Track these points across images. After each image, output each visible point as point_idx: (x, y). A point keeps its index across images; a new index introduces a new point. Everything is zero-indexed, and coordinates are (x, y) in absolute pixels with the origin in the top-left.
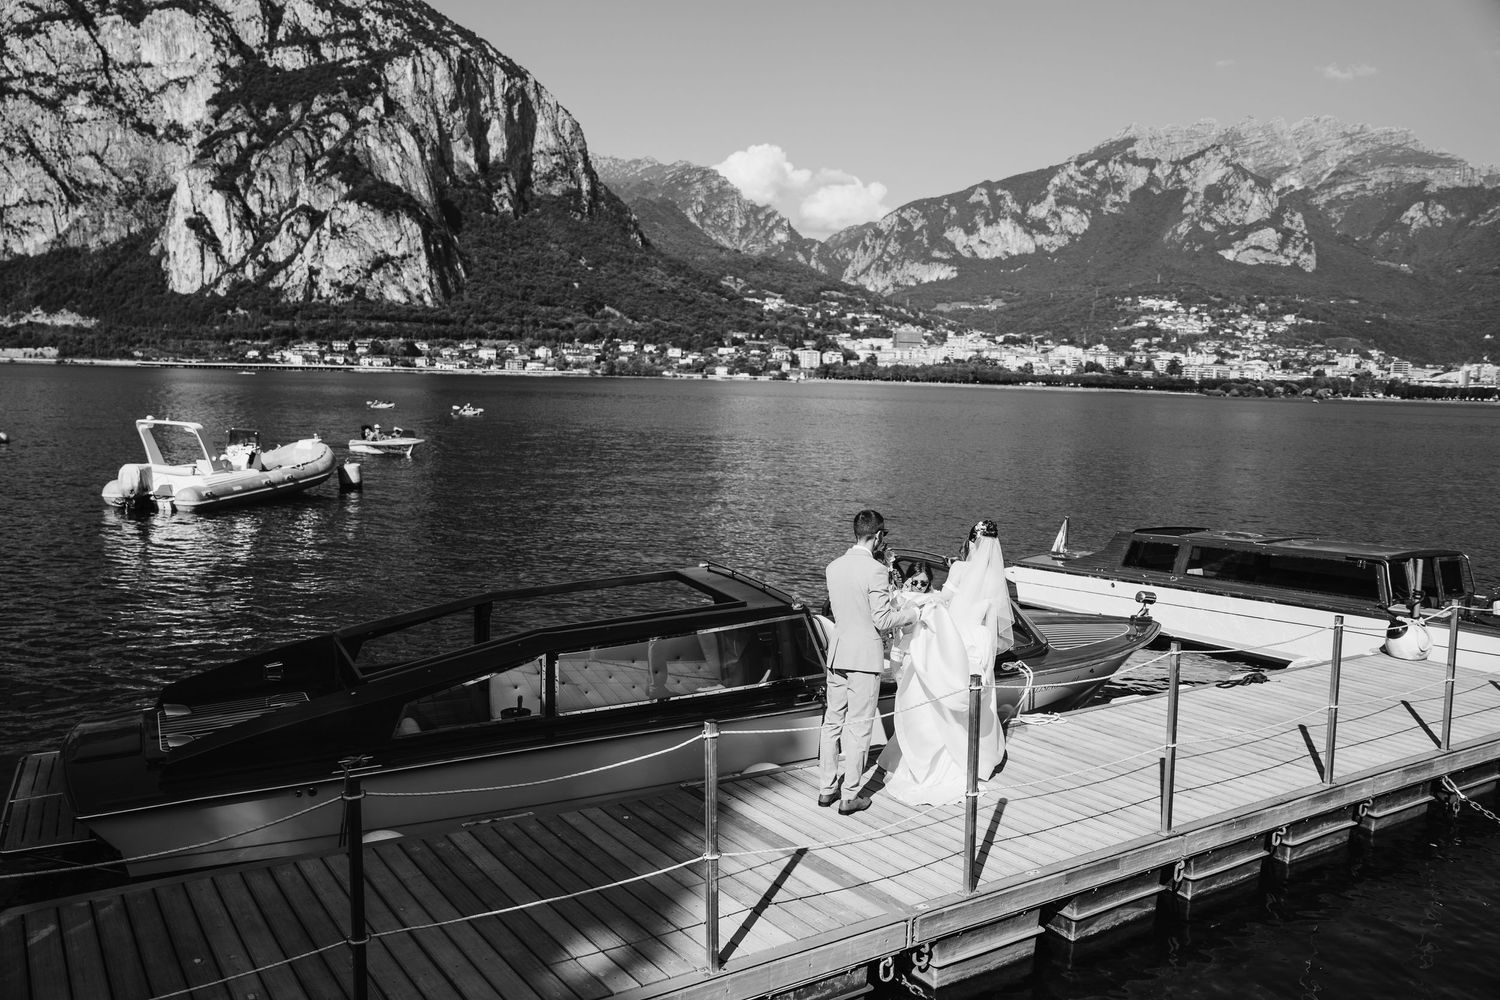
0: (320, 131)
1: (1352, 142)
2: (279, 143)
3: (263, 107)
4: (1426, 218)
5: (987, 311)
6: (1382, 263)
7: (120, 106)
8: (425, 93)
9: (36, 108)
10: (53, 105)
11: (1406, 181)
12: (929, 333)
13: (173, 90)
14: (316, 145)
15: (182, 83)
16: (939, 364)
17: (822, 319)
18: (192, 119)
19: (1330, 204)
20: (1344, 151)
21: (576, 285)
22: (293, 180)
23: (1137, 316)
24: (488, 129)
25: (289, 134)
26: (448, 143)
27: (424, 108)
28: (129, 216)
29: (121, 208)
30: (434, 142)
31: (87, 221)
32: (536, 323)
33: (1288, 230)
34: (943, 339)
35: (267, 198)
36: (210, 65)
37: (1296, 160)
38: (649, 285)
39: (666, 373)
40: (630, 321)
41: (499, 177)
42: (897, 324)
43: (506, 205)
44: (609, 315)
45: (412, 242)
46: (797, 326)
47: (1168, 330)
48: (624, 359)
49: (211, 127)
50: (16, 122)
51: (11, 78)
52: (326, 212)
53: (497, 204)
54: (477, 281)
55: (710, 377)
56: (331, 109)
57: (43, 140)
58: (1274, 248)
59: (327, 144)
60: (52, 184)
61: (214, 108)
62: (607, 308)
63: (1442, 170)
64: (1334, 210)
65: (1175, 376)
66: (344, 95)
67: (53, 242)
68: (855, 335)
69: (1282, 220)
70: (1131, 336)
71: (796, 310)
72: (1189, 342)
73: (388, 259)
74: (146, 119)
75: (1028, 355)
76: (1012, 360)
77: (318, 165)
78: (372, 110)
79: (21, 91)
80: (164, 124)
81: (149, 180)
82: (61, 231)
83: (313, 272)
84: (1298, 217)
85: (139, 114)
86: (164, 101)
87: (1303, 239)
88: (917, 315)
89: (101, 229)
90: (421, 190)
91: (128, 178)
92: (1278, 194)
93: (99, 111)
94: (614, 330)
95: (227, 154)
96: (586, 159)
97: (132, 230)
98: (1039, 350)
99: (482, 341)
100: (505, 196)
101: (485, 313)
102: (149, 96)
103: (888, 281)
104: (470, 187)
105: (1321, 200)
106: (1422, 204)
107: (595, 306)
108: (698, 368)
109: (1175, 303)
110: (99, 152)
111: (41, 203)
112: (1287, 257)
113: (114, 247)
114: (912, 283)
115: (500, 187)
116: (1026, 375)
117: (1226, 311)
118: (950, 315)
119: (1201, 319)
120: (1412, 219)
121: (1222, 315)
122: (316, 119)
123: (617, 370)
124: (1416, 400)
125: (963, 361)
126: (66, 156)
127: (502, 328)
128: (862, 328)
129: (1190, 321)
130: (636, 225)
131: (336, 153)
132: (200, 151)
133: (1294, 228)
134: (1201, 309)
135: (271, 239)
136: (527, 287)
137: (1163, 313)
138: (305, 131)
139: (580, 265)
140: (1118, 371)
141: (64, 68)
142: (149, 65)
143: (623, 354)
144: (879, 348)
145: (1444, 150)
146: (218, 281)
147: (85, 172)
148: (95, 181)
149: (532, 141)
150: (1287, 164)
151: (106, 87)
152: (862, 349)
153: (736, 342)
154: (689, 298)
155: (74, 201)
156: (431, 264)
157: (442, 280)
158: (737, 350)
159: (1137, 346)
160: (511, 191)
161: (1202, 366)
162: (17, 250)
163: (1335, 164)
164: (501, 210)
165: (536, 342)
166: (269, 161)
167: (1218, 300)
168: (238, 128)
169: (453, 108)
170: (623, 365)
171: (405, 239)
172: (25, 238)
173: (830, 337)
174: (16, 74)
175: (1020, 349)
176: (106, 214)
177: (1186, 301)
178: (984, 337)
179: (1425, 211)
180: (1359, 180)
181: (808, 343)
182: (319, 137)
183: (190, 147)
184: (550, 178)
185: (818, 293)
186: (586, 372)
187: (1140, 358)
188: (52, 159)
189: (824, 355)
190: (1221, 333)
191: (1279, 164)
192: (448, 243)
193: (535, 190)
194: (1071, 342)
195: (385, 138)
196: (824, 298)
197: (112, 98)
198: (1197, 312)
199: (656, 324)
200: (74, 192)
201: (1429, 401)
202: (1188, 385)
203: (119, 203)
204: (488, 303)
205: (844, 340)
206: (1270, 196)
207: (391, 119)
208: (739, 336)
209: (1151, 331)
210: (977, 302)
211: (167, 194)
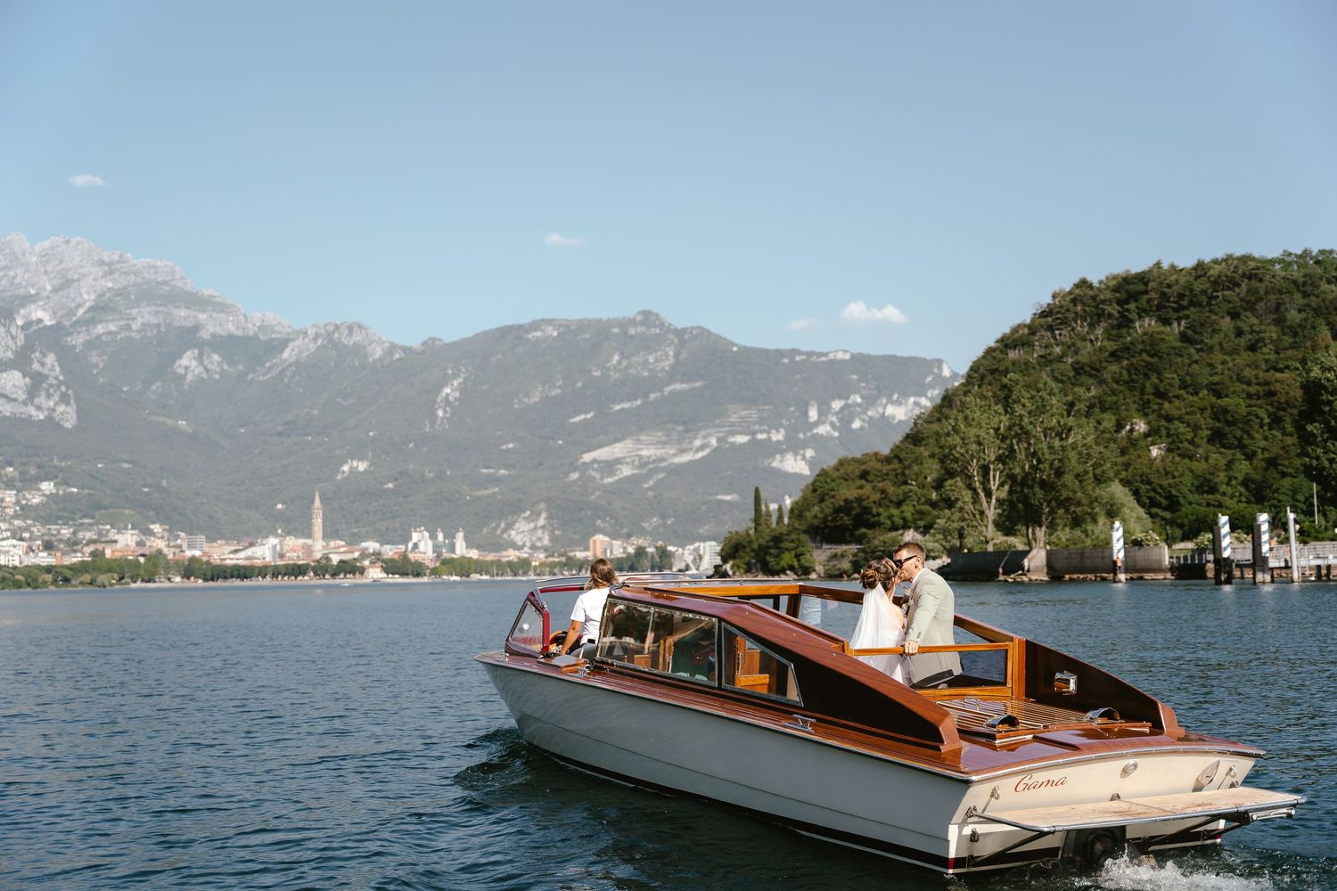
1: (111, 272)
4: (201, 369)
6: (155, 419)
11: (176, 324)
19: (89, 345)
20: (103, 282)
33: (39, 374)
37: (44, 288)
58: (22, 396)
63: (214, 314)
64: (94, 353)
69: (31, 362)
84: (51, 359)
87: (58, 387)
92: (23, 328)
105: (78, 340)
106: (196, 351)
112: (39, 408)
120: (187, 368)
124: (220, 583)
133: (46, 371)
145: (214, 293)
150: (33, 292)
163: (93, 297)
179: (200, 359)
180: (122, 319)
191: (21, 291)
201: (237, 583)
206: (13, 330)
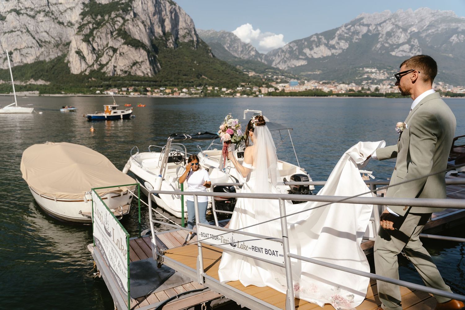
0: (114, 23)
1: (434, 16)
2: (102, 26)
3: (96, 16)
4: (458, 39)
5: (316, 74)
6: (443, 54)
7: (53, 16)
8: (145, 10)
9: (29, 18)
10: (33, 17)
11: (451, 28)
12: (299, 81)
13: (69, 11)
14: (113, 28)
15: (71, 9)
16: (304, 91)
17: (267, 78)
18: (75, 20)
19: (426, 36)
20: (431, 18)
21: (194, 69)
22: (107, 38)
23: (364, 74)
24: (165, 21)
25: (105, 24)
26: (153, 26)
27: (145, 15)
28: (58, 50)
29: (55, 48)
30: (149, 26)
31: (45, 52)
32: (182, 81)
33: (413, 45)
34: (303, 83)
35: (99, 44)
36: (79, 3)
37: (416, 22)
38: (215, 69)
39: (222, 96)
40: (210, 80)
41: (169, 37)
42: (289, 79)
43: (172, 45)
44: (204, 79)
45: (144, 57)
46: (260, 80)
47: (374, 78)
48: (209, 92)
49: (81, 22)
50: (23, 23)
51: (21, 9)
52: (118, 48)
53: (169, 45)
54: (164, 69)
55: (235, 96)
56: (117, 16)
57: (31, 28)
58: (408, 50)
59: (116, 27)
60: (34, 41)
61: (82, 16)
62: (203, 76)
63: (463, 24)
64: (428, 38)
65: (377, 92)
66: (121, 12)
67: (35, 59)
68: (277, 83)
69: (411, 42)
70: (362, 80)
71: (259, 76)
72: (380, 81)
73: (137, 62)
74: (61, 20)
75: (330, 87)
76: (326, 89)
77: (114, 34)
78: (130, 16)
79: (24, 13)
80: (67, 22)
81: (63, 39)
82: (37, 56)
83: (115, 67)
84: (416, 41)
85: (59, 19)
86: (66, 15)
87: (418, 47)
88: (295, 76)
89: (49, 55)
90: (146, 41)
91: (56, 39)
92: (410, 33)
93: (47, 18)
94: (205, 83)
95: (86, 31)
96: (195, 30)
97: (59, 55)
98: (333, 86)
99: (166, 87)
100: (171, 43)
101: (167, 78)
102: (62, 13)
103: (286, 66)
104: (160, 40)
105: (424, 35)
106: (457, 35)
107: (199, 76)
108: (231, 94)
109: (376, 69)
110: (48, 31)
111: (31, 47)
112: (412, 53)
113: (53, 60)
114: (293, 66)
115: (169, 40)
116: (330, 93)
117: (392, 71)
118: (305, 76)
119: (384, 74)
120: (453, 40)
121: (391, 73)
122: (113, 19)
123: (207, 95)
124: (455, 98)
125: (311, 90)
126: (38, 33)
127: (172, 83)
128: (279, 81)
129: (381, 75)
130: (211, 51)
131: (120, 30)
132: (78, 30)
133: (414, 44)
134: (384, 71)
135: (101, 57)
136: (179, 70)
137: (372, 73)
138: (110, 23)
139: (194, 63)
140: (359, 91)
141: (36, 5)
142: (61, 4)
143: (209, 90)
144: (285, 87)
145: (463, 17)
146: (86, 70)
147: (43, 37)
148: (47, 40)
149: (178, 25)
150: (413, 23)
151: (48, 11)
152: (280, 87)
153: (242, 86)
154: (227, 73)
155: (41, 46)
156: (150, 64)
157: (154, 69)
158: (243, 88)
159: (364, 84)
160: (173, 41)
161: (386, 89)
162: (25, 62)
163: (428, 23)
164: (170, 47)
165: (183, 87)
166: (99, 33)
167: (390, 68)
168: (89, 22)
169: (154, 15)
170: (209, 94)
171: (142, 56)
172: (27, 58)
173: (270, 84)
174: (23, 8)
175: (328, 86)
176: (51, 50)
177: (379, 69)
178: (316, 82)
179: (458, 37)
180: (436, 28)
181: (264, 86)
182: (114, 25)
183: (75, 29)
184: (184, 37)
185: (265, 70)
186: (198, 96)
187: (366, 87)
188: (33, 34)
189: (269, 89)
190: (391, 78)
191: (410, 24)
192: (155, 57)
193: (180, 41)
194: (343, 83)
195: (134, 25)
196: (267, 72)
197: (50, 14)
198: (383, 72)
199: (218, 81)
200: (41, 44)
201: (460, 98)
202: (381, 95)
203: (54, 46)
204: (168, 75)
205: (274, 84)
206: (407, 34)
207: (136, 19)
208: (243, 84)
209: (368, 78)
210: (314, 72)
211: (68, 44)
